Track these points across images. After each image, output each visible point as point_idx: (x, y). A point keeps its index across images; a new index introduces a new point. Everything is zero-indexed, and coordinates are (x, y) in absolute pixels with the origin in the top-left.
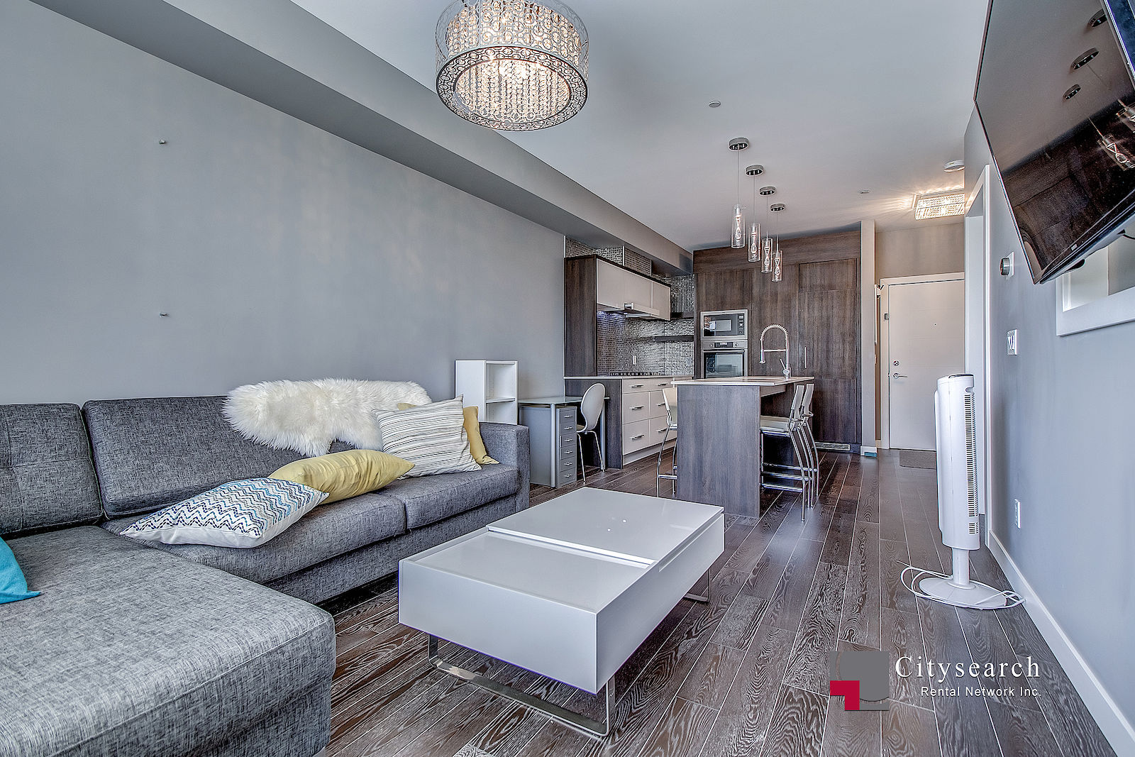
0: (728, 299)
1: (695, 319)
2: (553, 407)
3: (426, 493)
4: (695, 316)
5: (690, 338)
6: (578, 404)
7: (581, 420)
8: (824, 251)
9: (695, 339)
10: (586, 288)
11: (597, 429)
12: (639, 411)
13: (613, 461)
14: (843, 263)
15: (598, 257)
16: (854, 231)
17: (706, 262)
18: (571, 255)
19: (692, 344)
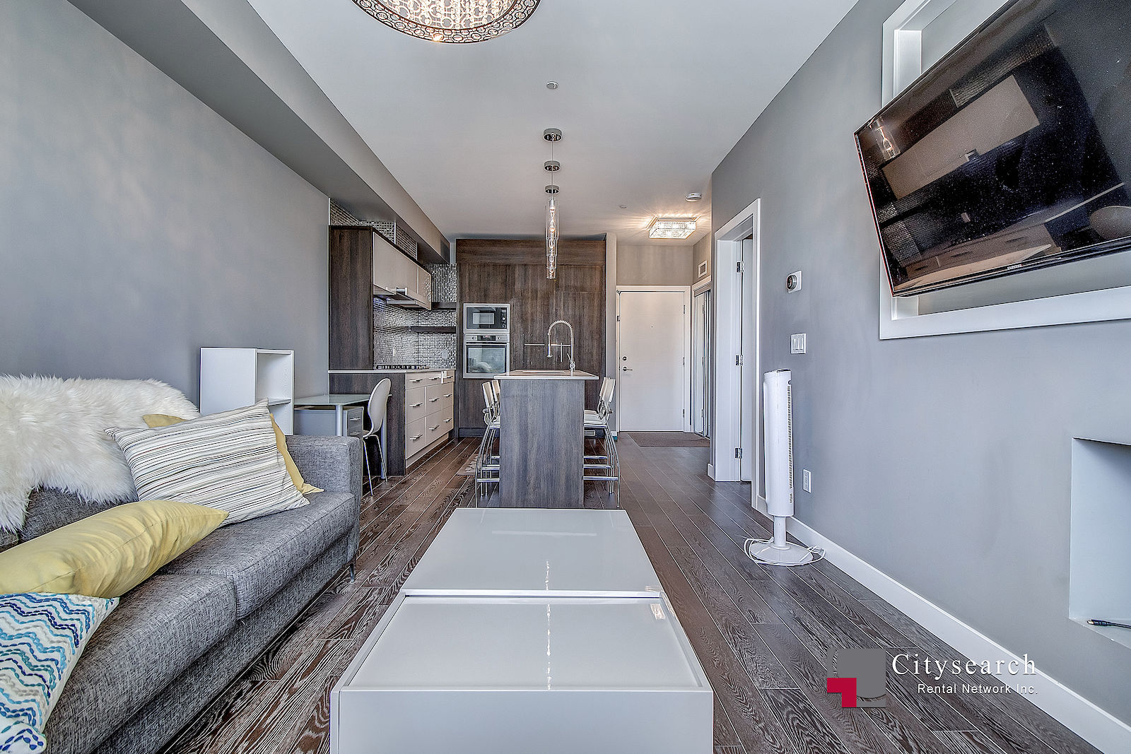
0: (491, 294)
1: (457, 311)
2: (339, 410)
3: (259, 555)
4: (458, 307)
5: (451, 330)
6: (365, 404)
7: (367, 424)
8: (577, 255)
9: (457, 331)
10: (359, 266)
11: (379, 433)
12: (418, 409)
13: (395, 468)
14: (592, 268)
15: (375, 230)
16: (601, 241)
17: (470, 252)
18: (336, 223)
19: (454, 337)
